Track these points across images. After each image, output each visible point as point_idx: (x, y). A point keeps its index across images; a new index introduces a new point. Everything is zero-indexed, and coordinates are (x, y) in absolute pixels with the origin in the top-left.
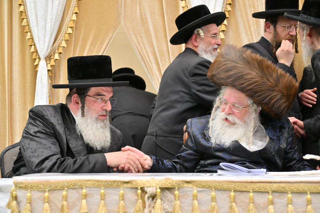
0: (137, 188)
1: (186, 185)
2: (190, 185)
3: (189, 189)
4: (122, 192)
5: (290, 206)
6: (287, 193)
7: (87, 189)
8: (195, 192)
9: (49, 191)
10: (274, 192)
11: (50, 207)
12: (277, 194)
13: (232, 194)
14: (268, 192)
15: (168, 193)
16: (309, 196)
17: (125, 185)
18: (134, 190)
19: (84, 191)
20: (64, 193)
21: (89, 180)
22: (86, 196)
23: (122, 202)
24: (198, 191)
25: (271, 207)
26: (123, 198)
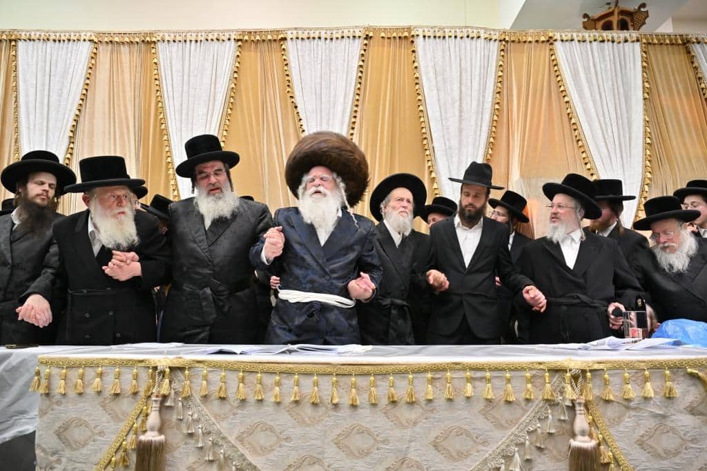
0: (149, 367)
1: (197, 365)
2: (201, 365)
3: (200, 369)
4: (135, 370)
5: (296, 388)
6: (294, 374)
7: (103, 368)
8: (205, 372)
9: (67, 368)
10: (281, 373)
11: (66, 384)
12: (285, 375)
13: (241, 374)
14: (275, 373)
15: (179, 374)
16: (315, 378)
17: (140, 365)
18: (147, 369)
19: (100, 369)
20: (81, 371)
21: (106, 359)
23: (134, 381)
24: (211, 371)
25: (277, 389)
26: (136, 377)
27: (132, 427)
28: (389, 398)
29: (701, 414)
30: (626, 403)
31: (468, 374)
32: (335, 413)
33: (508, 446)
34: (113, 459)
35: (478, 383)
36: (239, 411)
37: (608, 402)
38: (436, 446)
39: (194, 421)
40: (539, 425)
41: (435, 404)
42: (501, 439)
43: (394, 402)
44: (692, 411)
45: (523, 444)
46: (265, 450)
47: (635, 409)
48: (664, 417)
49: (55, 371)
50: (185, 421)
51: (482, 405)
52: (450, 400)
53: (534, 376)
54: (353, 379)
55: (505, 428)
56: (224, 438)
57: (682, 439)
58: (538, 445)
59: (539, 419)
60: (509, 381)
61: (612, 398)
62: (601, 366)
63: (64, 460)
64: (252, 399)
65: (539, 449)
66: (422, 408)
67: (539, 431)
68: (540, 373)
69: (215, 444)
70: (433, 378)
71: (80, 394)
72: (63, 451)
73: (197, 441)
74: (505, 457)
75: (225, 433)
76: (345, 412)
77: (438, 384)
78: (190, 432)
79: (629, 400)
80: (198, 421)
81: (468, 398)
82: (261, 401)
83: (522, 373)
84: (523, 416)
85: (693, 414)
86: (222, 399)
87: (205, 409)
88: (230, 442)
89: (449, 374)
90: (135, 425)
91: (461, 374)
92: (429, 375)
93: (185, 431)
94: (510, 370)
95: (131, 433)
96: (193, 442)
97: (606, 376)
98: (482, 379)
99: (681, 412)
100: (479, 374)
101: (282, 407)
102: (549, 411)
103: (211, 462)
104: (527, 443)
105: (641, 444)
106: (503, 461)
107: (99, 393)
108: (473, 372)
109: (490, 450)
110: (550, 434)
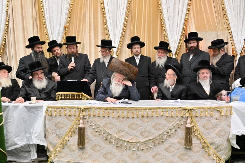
1: (91, 108)
2: (93, 108)
6: (117, 110)
9: (56, 109)
10: (114, 110)
13: (103, 110)
15: (87, 110)
16: (123, 111)
17: (76, 108)
18: (78, 109)
19: (65, 109)
20: (60, 109)
22: (65, 111)
24: (95, 110)
25: (113, 114)
26: (75, 111)
27: (75, 123)
28: (142, 116)
29: (219, 120)
30: (201, 117)
31: (162, 110)
32: (128, 120)
33: (171, 127)
34: (71, 131)
35: (164, 112)
36: (103, 119)
37: (196, 117)
38: (153, 127)
39: (91, 122)
40: (179, 122)
41: (153, 117)
42: (169, 125)
43: (143, 117)
44: (217, 119)
45: (174, 127)
46: (110, 129)
47: (203, 118)
48: (209, 120)
49: (52, 110)
50: (89, 122)
51: (165, 117)
52: (157, 116)
53: (179, 111)
54: (133, 111)
55: (171, 123)
56: (100, 126)
57: (213, 125)
58: (178, 127)
59: (179, 121)
60: (172, 112)
61: (197, 116)
62: (196, 108)
63: (57, 132)
64: (106, 116)
65: (179, 128)
66: (150, 118)
67: (179, 124)
68: (180, 110)
69: (98, 127)
70: (153, 111)
71: (60, 116)
72: (57, 129)
73: (93, 126)
74: (170, 130)
75: (100, 125)
76: (131, 119)
77: (154, 112)
78: (91, 124)
79: (201, 116)
80: (92, 122)
81: (162, 116)
82: (109, 117)
83: (176, 110)
84: (175, 120)
85: (217, 120)
86: (99, 116)
87: (94, 119)
88: (101, 127)
89: (157, 110)
90: (76, 123)
91: (160, 110)
92: (152, 110)
93: (90, 124)
94: (173, 109)
95: (75, 125)
96: (92, 127)
97: (197, 110)
98: (165, 111)
99: (214, 119)
100: (165, 110)
101: (114, 118)
102: (182, 119)
103: (97, 131)
104: (176, 126)
105: (203, 126)
106: (170, 131)
107: (65, 115)
108: (163, 110)
109: (167, 128)
110: (182, 124)
